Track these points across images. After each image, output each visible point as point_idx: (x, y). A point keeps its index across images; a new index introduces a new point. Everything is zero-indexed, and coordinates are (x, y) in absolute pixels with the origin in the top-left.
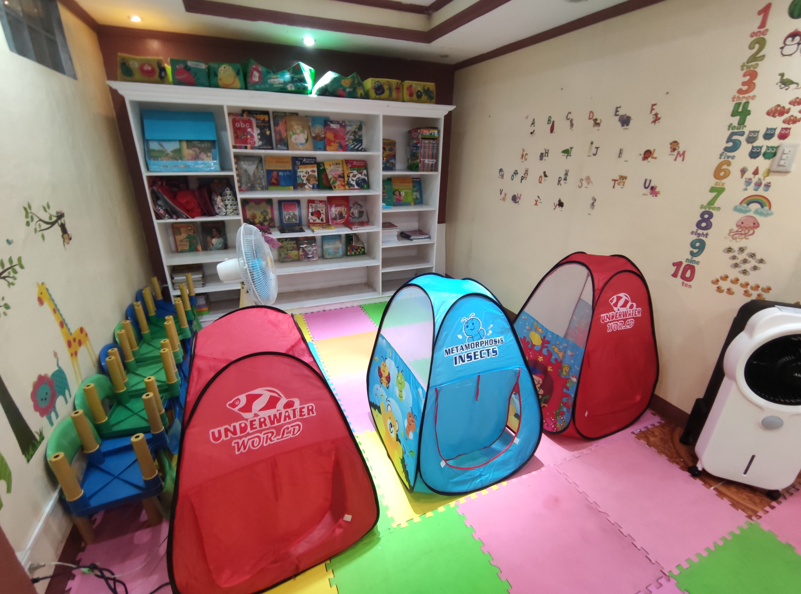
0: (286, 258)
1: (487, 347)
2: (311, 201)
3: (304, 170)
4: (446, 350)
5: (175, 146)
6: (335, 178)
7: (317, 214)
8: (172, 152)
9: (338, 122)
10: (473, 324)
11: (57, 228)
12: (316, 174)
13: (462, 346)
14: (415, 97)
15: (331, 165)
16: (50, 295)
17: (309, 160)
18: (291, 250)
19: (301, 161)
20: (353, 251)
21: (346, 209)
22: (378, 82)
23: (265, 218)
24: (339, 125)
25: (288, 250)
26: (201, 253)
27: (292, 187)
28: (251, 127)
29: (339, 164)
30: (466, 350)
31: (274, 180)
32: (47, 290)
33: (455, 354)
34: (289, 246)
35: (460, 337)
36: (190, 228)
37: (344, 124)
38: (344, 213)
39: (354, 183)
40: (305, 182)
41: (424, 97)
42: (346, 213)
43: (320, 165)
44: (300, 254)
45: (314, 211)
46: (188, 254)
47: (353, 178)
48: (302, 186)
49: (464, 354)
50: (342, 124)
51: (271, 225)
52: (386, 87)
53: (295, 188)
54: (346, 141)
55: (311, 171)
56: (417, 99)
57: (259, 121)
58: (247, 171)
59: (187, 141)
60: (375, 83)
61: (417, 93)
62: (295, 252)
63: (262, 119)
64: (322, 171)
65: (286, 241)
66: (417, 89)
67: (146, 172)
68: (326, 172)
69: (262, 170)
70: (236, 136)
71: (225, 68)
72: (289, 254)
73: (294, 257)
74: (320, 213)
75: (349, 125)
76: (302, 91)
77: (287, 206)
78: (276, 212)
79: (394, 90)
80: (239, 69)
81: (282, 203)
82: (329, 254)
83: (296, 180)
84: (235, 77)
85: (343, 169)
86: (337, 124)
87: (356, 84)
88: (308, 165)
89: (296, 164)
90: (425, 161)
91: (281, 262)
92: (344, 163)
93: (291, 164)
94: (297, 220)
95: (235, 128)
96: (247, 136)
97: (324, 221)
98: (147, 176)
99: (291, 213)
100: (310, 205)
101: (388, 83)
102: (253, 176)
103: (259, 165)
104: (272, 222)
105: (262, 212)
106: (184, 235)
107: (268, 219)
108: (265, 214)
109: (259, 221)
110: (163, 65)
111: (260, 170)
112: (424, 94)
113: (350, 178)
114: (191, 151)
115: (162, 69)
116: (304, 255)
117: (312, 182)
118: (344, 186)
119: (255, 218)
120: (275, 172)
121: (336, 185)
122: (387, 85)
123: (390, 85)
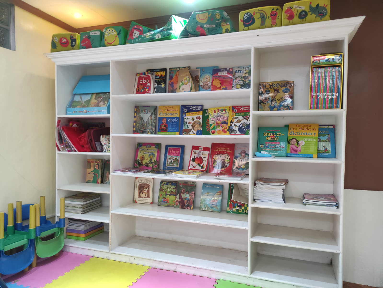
0: (163, 202)
2: (195, 148)
3: (191, 117)
6: (217, 123)
7: (199, 160)
8: (85, 102)
14: (296, 18)
15: (216, 111)
17: (196, 107)
18: (170, 195)
19: (188, 109)
20: (235, 207)
22: (247, 13)
23: (151, 160)
25: (166, 194)
27: (178, 133)
28: (150, 82)
29: (225, 110)
34: (168, 190)
36: (96, 163)
37: (231, 70)
39: (236, 129)
43: (201, 109)
44: (176, 200)
45: (196, 157)
48: (187, 132)
51: (154, 167)
53: (181, 134)
55: (196, 118)
56: (299, 20)
57: (157, 77)
58: (142, 118)
59: (97, 93)
60: (245, 15)
61: (300, 14)
62: (172, 197)
63: (160, 75)
64: (206, 118)
65: (167, 184)
66: (300, 10)
67: (58, 115)
68: (209, 118)
69: (155, 117)
70: (138, 90)
71: (109, 30)
72: (167, 198)
73: (170, 202)
74: (202, 160)
75: (238, 71)
76: (167, 37)
77: (172, 151)
78: (163, 156)
79: (268, 17)
80: (120, 30)
81: (169, 148)
82: (205, 206)
83: (182, 127)
84: (116, 36)
85: (228, 115)
86: (225, 71)
87: (219, 20)
88: (194, 113)
89: (184, 112)
90: (320, 96)
91: (159, 205)
92: (231, 108)
93: (179, 112)
94: (178, 164)
95: (139, 84)
96: (145, 89)
97: (204, 169)
98: (58, 118)
99: (174, 157)
100: (194, 151)
101: (260, 11)
102: (147, 123)
103: (153, 113)
104: (155, 165)
105: (150, 154)
106: (92, 169)
107: (153, 161)
108: (152, 156)
109: (146, 163)
110: (75, 38)
111: (153, 118)
112: (311, 13)
113: (233, 123)
114: (96, 101)
115: (74, 40)
116: (180, 202)
117: (196, 129)
118: (225, 132)
119: (143, 160)
120: (165, 119)
121: (216, 131)
122: (259, 14)
123: (263, 12)
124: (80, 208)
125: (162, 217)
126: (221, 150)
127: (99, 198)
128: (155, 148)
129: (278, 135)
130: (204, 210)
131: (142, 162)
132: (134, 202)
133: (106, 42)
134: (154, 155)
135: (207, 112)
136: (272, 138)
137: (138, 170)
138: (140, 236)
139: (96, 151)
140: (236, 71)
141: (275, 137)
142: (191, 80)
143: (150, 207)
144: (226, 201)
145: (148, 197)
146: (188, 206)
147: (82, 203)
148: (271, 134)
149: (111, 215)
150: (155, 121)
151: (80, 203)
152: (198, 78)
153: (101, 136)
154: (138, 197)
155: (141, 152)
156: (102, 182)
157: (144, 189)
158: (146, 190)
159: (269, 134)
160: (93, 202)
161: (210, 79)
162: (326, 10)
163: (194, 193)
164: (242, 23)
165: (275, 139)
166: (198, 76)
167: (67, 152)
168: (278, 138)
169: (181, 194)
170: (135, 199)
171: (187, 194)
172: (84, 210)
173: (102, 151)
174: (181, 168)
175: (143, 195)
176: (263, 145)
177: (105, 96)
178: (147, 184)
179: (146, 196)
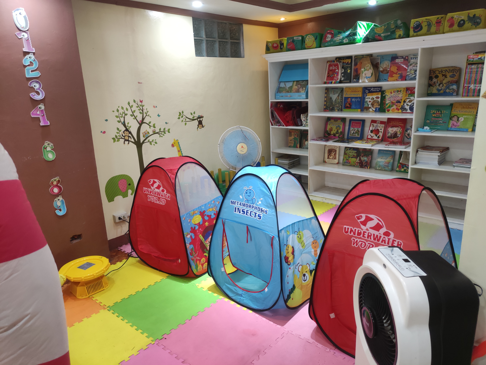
0: (346, 162)
1: (255, 211)
2: (373, 121)
3: (371, 97)
4: (231, 201)
5: (290, 84)
6: (392, 103)
7: (376, 132)
8: (288, 88)
9: (402, 57)
10: (250, 193)
11: (196, 122)
12: (379, 100)
13: (240, 203)
14: (456, 27)
15: (392, 92)
16: (179, 145)
17: (375, 89)
18: (352, 157)
19: (369, 90)
20: (403, 168)
21: (401, 130)
22: (417, 22)
23: (338, 131)
24: (403, 60)
25: (349, 157)
26: (298, 149)
27: (359, 110)
28: (338, 69)
29: (400, 91)
30: (242, 207)
31: (348, 105)
32: (179, 143)
33: (236, 205)
34: (351, 154)
35: (241, 197)
36: (296, 133)
37: (407, 58)
38: (399, 133)
39: (408, 107)
40: (370, 106)
41: (468, 24)
42: (401, 134)
43: (380, 90)
44: (357, 161)
45: (374, 129)
46: (293, 148)
47: (408, 103)
48: (367, 109)
49: (241, 208)
50: (406, 58)
51: (340, 136)
52: (424, 25)
53: (362, 111)
54: (408, 72)
55: (376, 98)
56: (458, 28)
57: (344, 64)
58: (331, 98)
59: (297, 81)
60: (415, 23)
61: (459, 22)
62: (354, 159)
63: (347, 62)
64: (383, 98)
65: (350, 149)
66: (460, 19)
67: (271, 100)
68: (386, 98)
69: (342, 97)
70: (328, 76)
71: (309, 37)
72: (349, 160)
73: (352, 163)
74: (379, 132)
75: (414, 58)
76: (352, 42)
77: (354, 124)
78: (347, 128)
79: (433, 25)
80: (317, 36)
81: (352, 121)
82: (379, 166)
83: (363, 105)
84: (314, 41)
85: (402, 95)
86: (402, 58)
87: (393, 29)
88: (374, 93)
89: (366, 93)
90: (471, 87)
91: (343, 165)
92: (405, 89)
93: (361, 93)
94: (359, 135)
95: (329, 70)
96: (334, 75)
97: (380, 139)
98: (271, 102)
99: (356, 129)
100: (372, 125)
101: (428, 20)
102: (335, 102)
103: (340, 94)
104: (341, 135)
105: (337, 126)
106: (292, 137)
107: (339, 132)
108: (338, 128)
109: (334, 133)
110: (283, 42)
111: (340, 98)
112: (468, 22)
113: (406, 103)
114: (296, 87)
115: (282, 44)
116: (360, 163)
117: (375, 106)
118: (398, 110)
119: (331, 131)
120: (350, 99)
121: (391, 109)
122: (426, 22)
123: (430, 21)
124: (287, 165)
125: (345, 173)
126: (395, 124)
127: (298, 159)
128: (341, 121)
129: (442, 113)
130: (378, 169)
131: (330, 133)
132: (325, 162)
133: (306, 46)
134: (340, 127)
135: (384, 93)
136: (437, 115)
137: (328, 139)
138: (328, 187)
139: (297, 125)
140: (412, 58)
141: (440, 114)
142: (372, 68)
143: (336, 166)
144: (396, 163)
145: (335, 158)
146: (366, 166)
147: (288, 162)
148: (436, 112)
149: (309, 171)
150: (341, 100)
151: (286, 162)
152: (379, 65)
153: (302, 115)
154: (327, 159)
155: (330, 125)
156: (300, 147)
157: (332, 153)
158: (334, 153)
159: (435, 112)
160: (294, 161)
161: (389, 65)
162: (481, 20)
163: (371, 156)
164: (413, 29)
165: (440, 116)
166: (379, 63)
167: (277, 127)
168: (442, 115)
169: (361, 157)
170: (325, 160)
171: (365, 157)
172: (289, 166)
173: (302, 125)
174: (361, 138)
175: (331, 157)
176: (429, 120)
177: (303, 83)
178: (334, 149)
179: (333, 158)
